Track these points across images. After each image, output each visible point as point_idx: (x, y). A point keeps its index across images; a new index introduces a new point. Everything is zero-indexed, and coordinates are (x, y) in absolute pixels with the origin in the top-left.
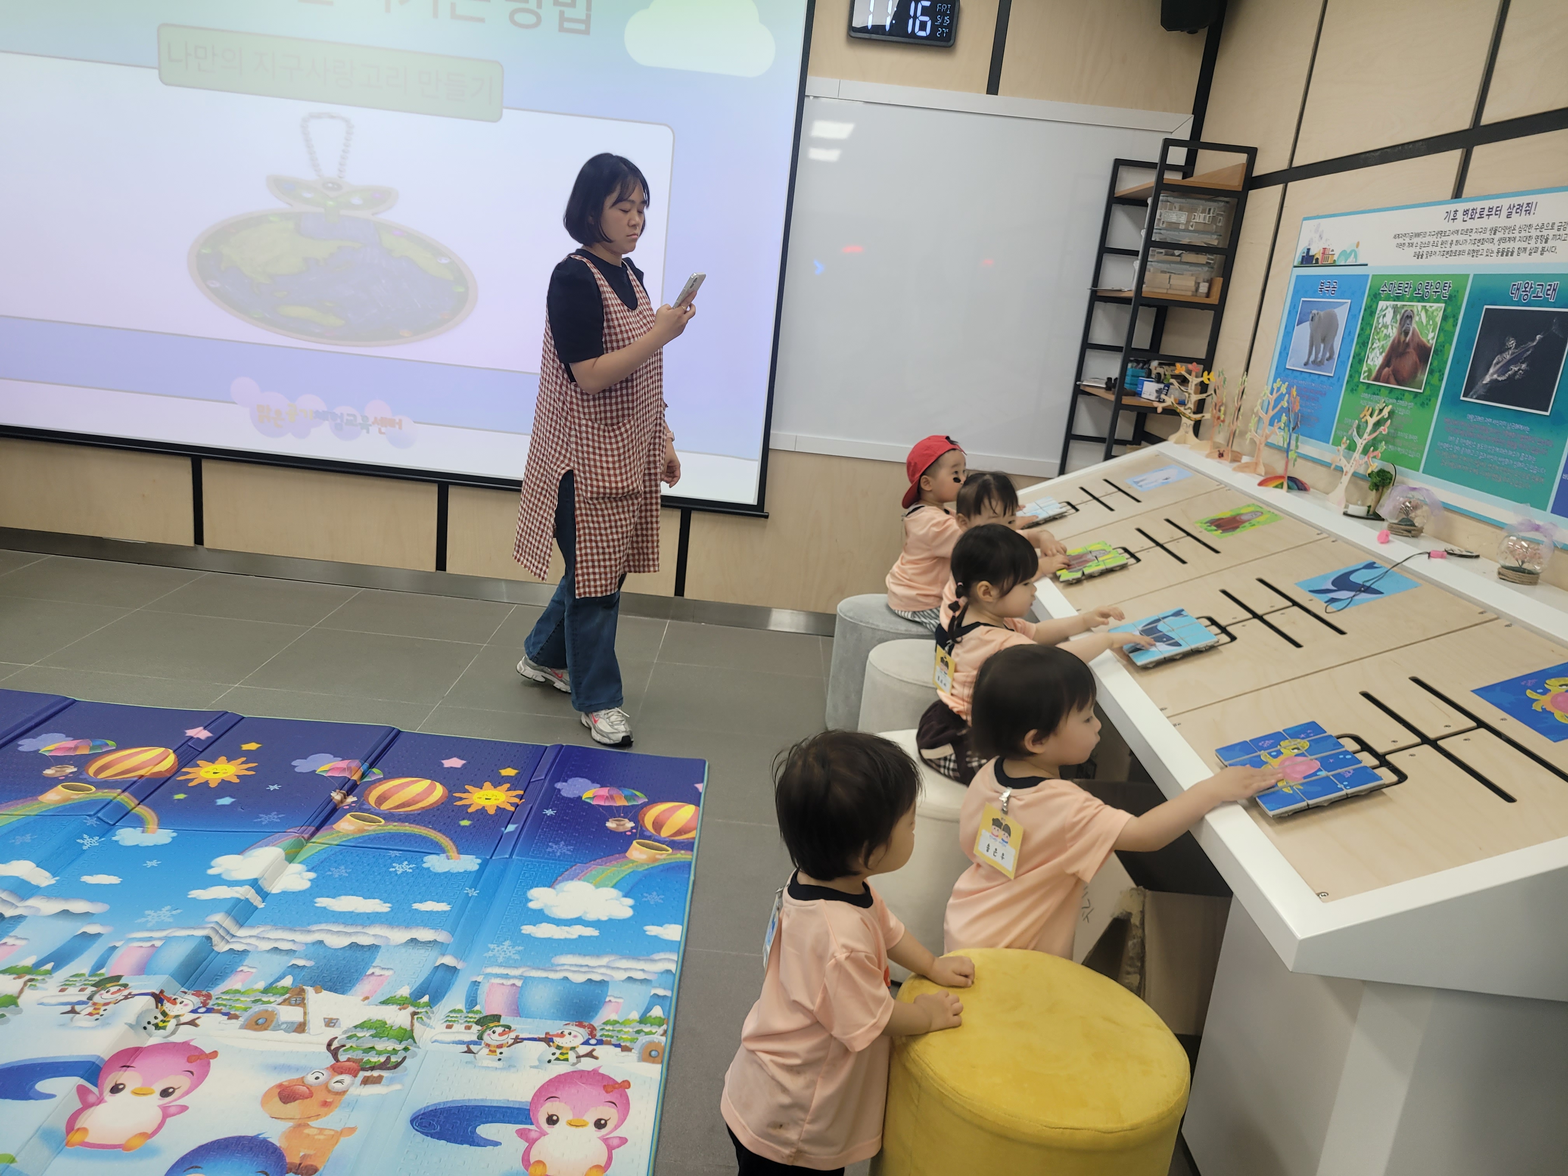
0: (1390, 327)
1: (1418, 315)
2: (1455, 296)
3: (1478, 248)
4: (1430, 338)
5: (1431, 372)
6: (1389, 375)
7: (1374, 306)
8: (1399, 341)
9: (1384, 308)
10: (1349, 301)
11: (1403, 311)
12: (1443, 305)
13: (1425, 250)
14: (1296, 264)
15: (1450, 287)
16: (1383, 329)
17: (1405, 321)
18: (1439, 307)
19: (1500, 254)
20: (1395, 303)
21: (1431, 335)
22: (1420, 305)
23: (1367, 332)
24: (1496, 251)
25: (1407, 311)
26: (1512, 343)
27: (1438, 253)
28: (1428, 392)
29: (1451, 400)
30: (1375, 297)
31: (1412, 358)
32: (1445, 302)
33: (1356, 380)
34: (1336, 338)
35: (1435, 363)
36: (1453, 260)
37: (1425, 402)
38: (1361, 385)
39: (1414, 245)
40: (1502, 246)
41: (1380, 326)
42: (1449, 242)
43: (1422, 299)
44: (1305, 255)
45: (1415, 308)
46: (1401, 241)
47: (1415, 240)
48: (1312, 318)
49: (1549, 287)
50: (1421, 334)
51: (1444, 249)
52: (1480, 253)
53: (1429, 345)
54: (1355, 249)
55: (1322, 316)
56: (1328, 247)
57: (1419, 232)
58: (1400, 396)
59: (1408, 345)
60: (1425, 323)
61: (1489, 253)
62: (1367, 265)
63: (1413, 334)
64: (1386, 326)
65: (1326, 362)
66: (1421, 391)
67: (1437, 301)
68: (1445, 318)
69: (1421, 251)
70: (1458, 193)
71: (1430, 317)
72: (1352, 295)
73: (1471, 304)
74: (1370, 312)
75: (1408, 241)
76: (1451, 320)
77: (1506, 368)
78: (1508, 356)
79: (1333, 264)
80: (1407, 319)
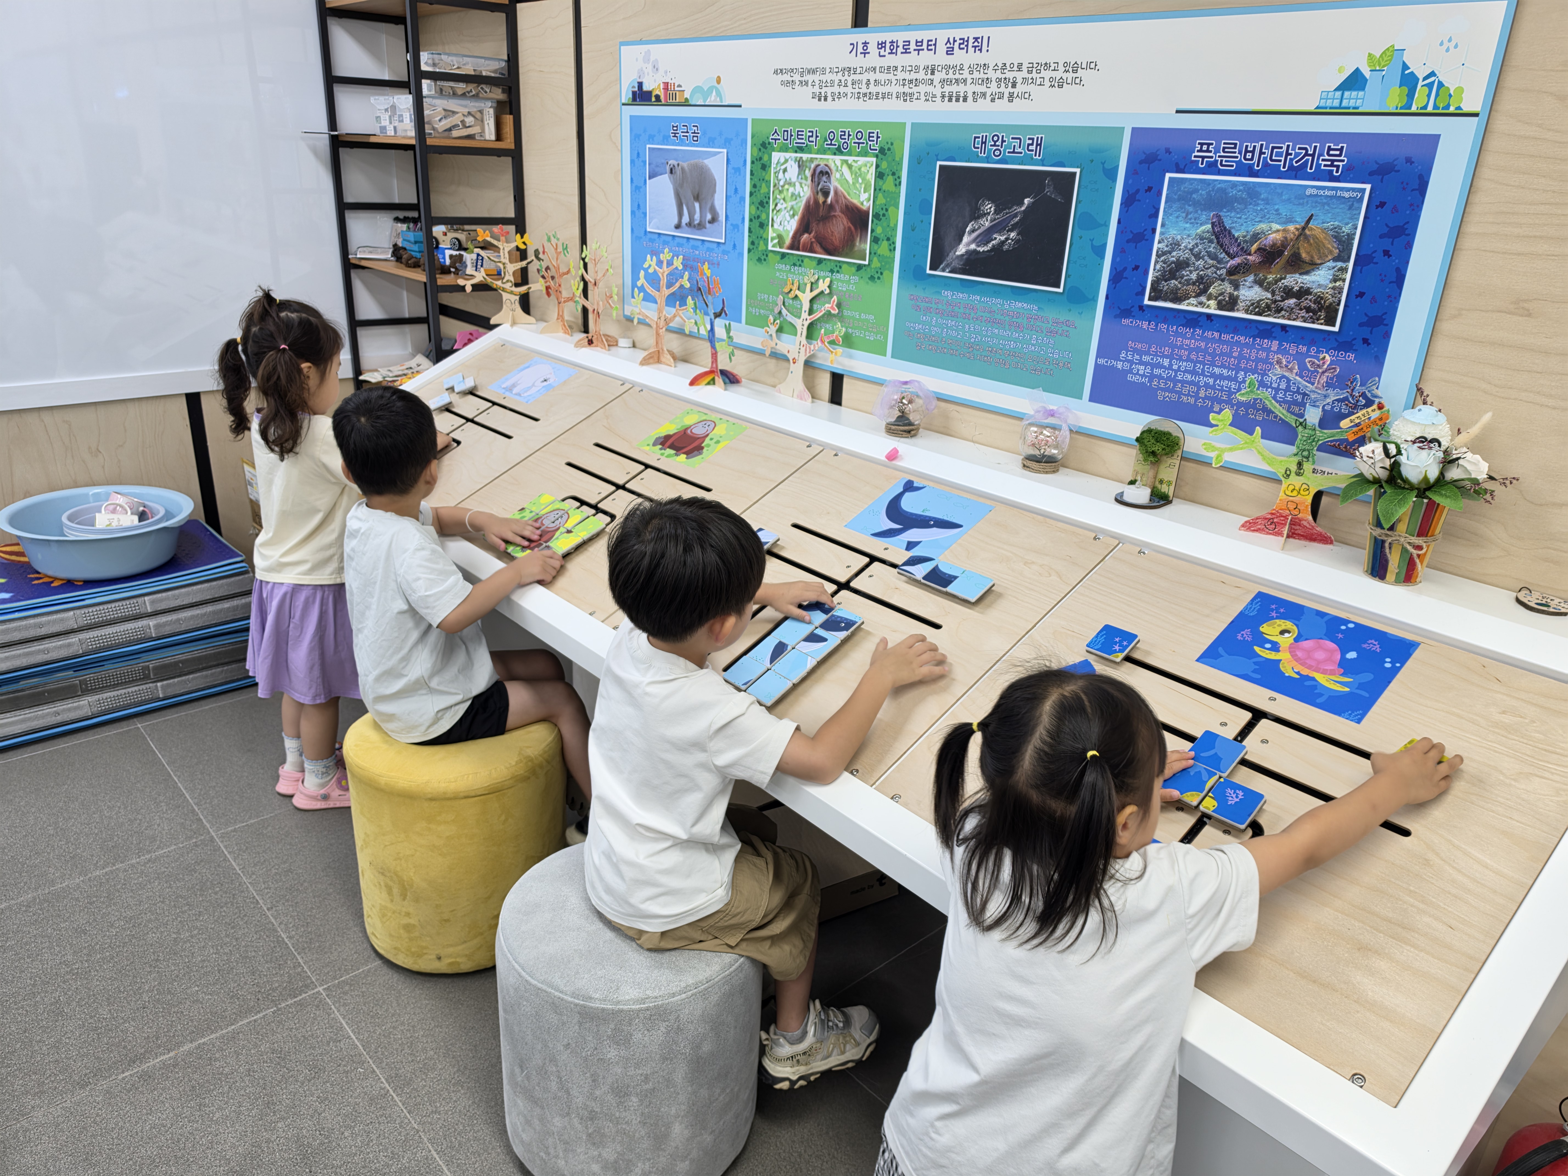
0: (797, 184)
1: (837, 170)
2: (889, 149)
3: (911, 91)
4: (864, 199)
6: (812, 243)
7: (766, 158)
8: (816, 201)
9: (782, 160)
10: (725, 151)
11: (813, 166)
12: (874, 159)
13: (829, 90)
14: (624, 101)
15: (878, 137)
16: (786, 187)
17: (819, 179)
18: (868, 162)
19: (946, 99)
20: (799, 155)
21: (864, 197)
22: (838, 159)
23: (764, 190)
24: (939, 95)
25: (819, 165)
26: (989, 207)
27: (849, 95)
28: (876, 263)
29: (914, 275)
30: (764, 146)
32: (877, 156)
33: (762, 247)
34: (716, 196)
35: (879, 230)
36: (875, 105)
37: (876, 276)
38: (770, 255)
39: (810, 84)
40: (947, 89)
41: (782, 183)
42: (864, 82)
43: (839, 151)
44: (636, 89)
45: (830, 161)
46: (786, 77)
47: (810, 78)
48: (671, 170)
49: (1030, 142)
50: (849, 194)
51: (857, 90)
52: (915, 97)
53: (864, 208)
54: (716, 84)
55: (686, 168)
56: (670, 81)
57: (814, 67)
58: (836, 269)
60: (851, 182)
61: (930, 98)
62: (740, 106)
63: (836, 192)
64: (791, 183)
65: (708, 225)
66: (866, 263)
67: (864, 154)
68: (880, 175)
69: (823, 92)
70: (860, 19)
71: (857, 173)
72: (727, 143)
73: (917, 160)
74: (761, 165)
75: (797, 78)
76: (890, 179)
77: (985, 237)
78: (986, 223)
79: (686, 104)
80: (821, 175)
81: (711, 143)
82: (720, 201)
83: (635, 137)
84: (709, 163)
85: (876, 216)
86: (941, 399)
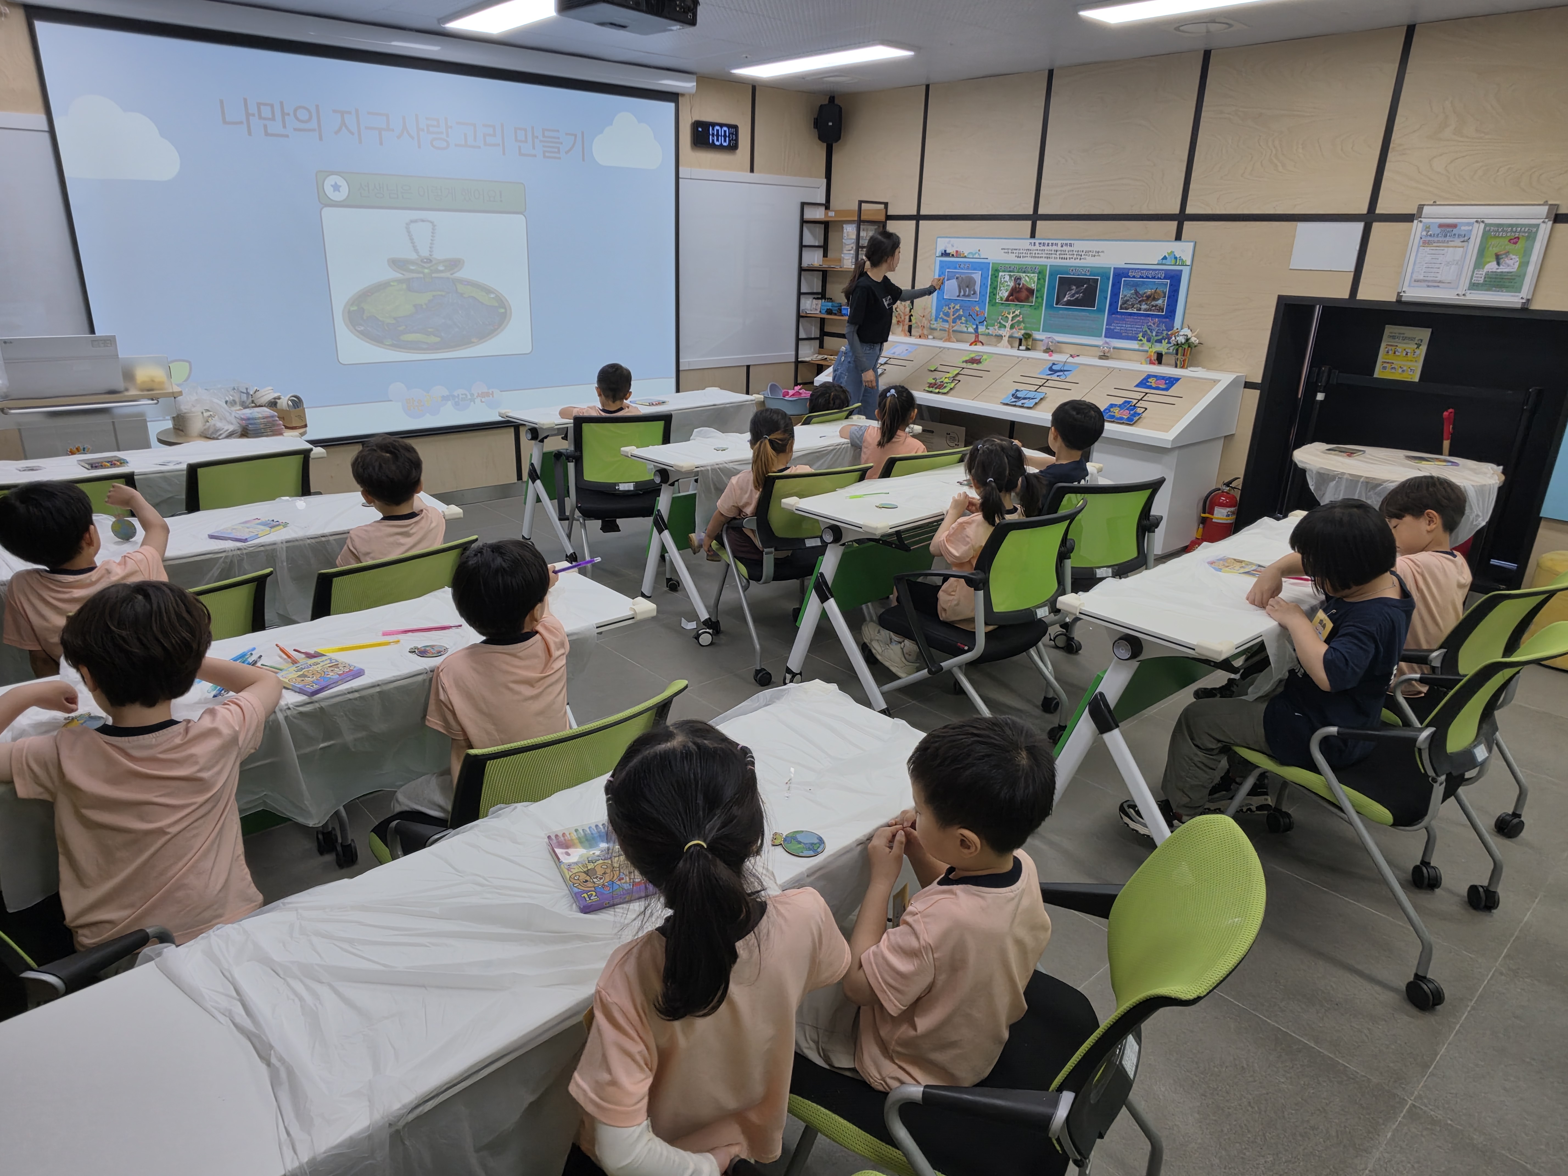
2: (1042, 272)
3: (1049, 256)
4: (1033, 286)
5: (1037, 297)
6: (1013, 300)
7: (996, 274)
8: (1015, 287)
9: (1003, 275)
10: (980, 272)
11: (1015, 277)
12: (1037, 275)
13: (1021, 255)
14: (937, 256)
15: (1038, 269)
18: (1035, 275)
19: (1061, 259)
22: (1024, 275)
23: (996, 283)
24: (1058, 258)
25: (1017, 276)
26: (1074, 288)
27: (1028, 257)
28: (1037, 304)
29: (1049, 306)
30: (996, 271)
31: (1024, 294)
32: (1039, 274)
34: (976, 286)
36: (1036, 259)
37: (1037, 308)
40: (1061, 256)
42: (1033, 253)
43: (1024, 272)
46: (1006, 251)
47: (1015, 251)
48: (957, 278)
49: (1086, 270)
51: (1030, 255)
52: (1050, 258)
53: (1034, 289)
55: (963, 277)
56: (958, 250)
59: (1021, 288)
61: (1055, 258)
62: (986, 258)
63: (1023, 284)
64: (1006, 282)
65: (971, 295)
67: (1035, 273)
68: (1039, 279)
70: (1033, 235)
71: (1030, 279)
72: (981, 269)
73: (1051, 275)
74: (995, 276)
75: (1010, 251)
76: (1042, 280)
77: (1073, 296)
78: (1073, 292)
79: (965, 257)
80: (1018, 279)
81: (975, 269)
82: (977, 288)
83: (941, 267)
84: (973, 275)
85: (1037, 291)
86: (1059, 342)
